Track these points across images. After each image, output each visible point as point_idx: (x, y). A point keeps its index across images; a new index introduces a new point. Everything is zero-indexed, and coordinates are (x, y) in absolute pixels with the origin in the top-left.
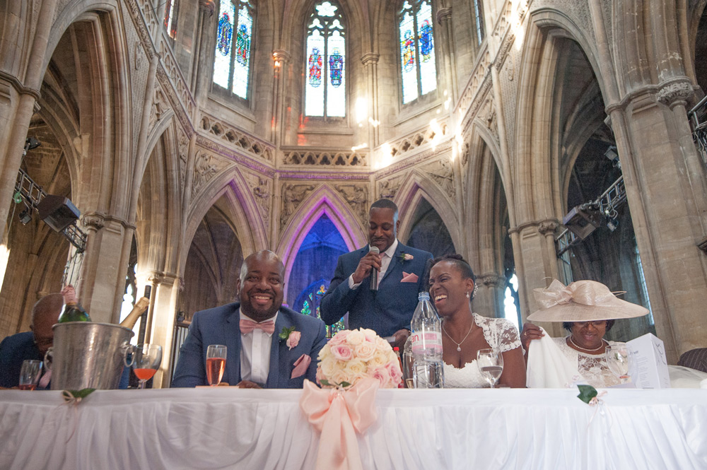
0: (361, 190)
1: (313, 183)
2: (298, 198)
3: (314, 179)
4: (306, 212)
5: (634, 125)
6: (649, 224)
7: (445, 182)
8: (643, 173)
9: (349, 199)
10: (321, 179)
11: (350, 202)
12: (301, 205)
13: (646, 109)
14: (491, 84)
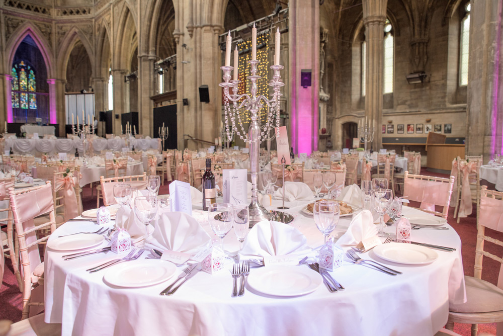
0: (48, 27)
1: (23, 19)
2: (14, 25)
3: (23, 17)
4: (20, 33)
5: (143, 63)
6: (141, 90)
7: (89, 36)
8: (142, 77)
9: (43, 30)
10: (27, 18)
11: (43, 32)
12: (17, 29)
13: (145, 60)
14: (110, 9)
